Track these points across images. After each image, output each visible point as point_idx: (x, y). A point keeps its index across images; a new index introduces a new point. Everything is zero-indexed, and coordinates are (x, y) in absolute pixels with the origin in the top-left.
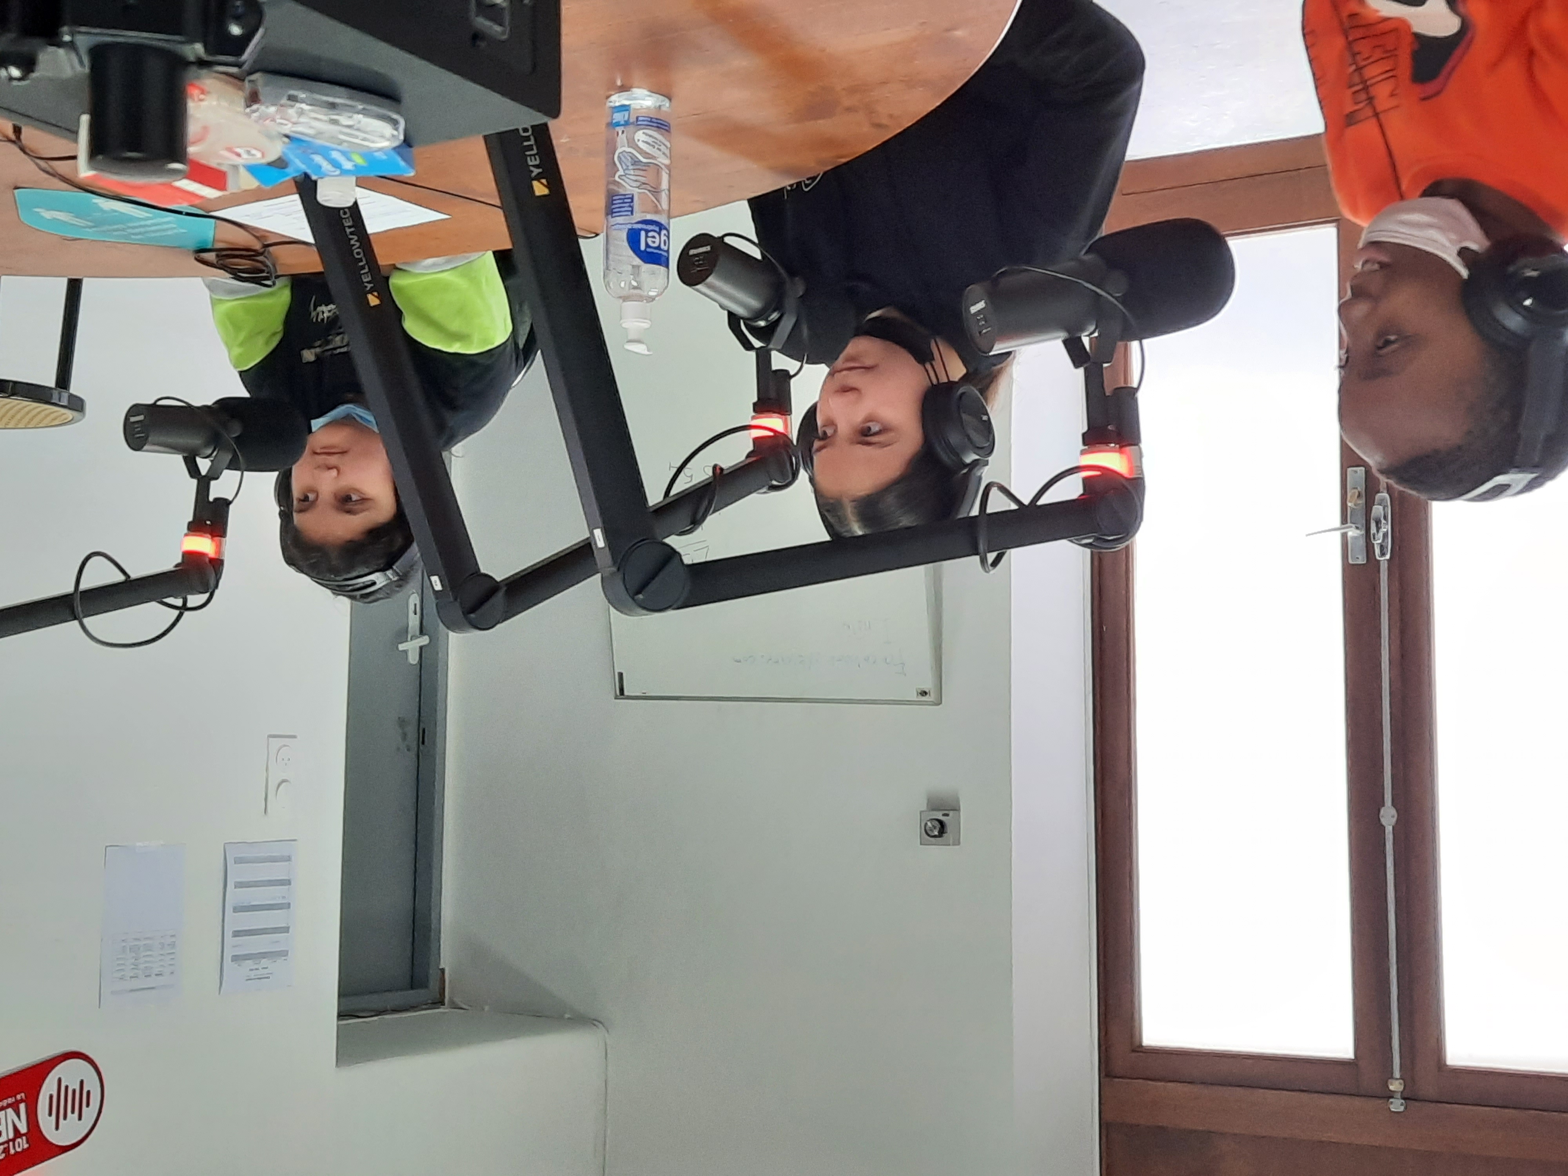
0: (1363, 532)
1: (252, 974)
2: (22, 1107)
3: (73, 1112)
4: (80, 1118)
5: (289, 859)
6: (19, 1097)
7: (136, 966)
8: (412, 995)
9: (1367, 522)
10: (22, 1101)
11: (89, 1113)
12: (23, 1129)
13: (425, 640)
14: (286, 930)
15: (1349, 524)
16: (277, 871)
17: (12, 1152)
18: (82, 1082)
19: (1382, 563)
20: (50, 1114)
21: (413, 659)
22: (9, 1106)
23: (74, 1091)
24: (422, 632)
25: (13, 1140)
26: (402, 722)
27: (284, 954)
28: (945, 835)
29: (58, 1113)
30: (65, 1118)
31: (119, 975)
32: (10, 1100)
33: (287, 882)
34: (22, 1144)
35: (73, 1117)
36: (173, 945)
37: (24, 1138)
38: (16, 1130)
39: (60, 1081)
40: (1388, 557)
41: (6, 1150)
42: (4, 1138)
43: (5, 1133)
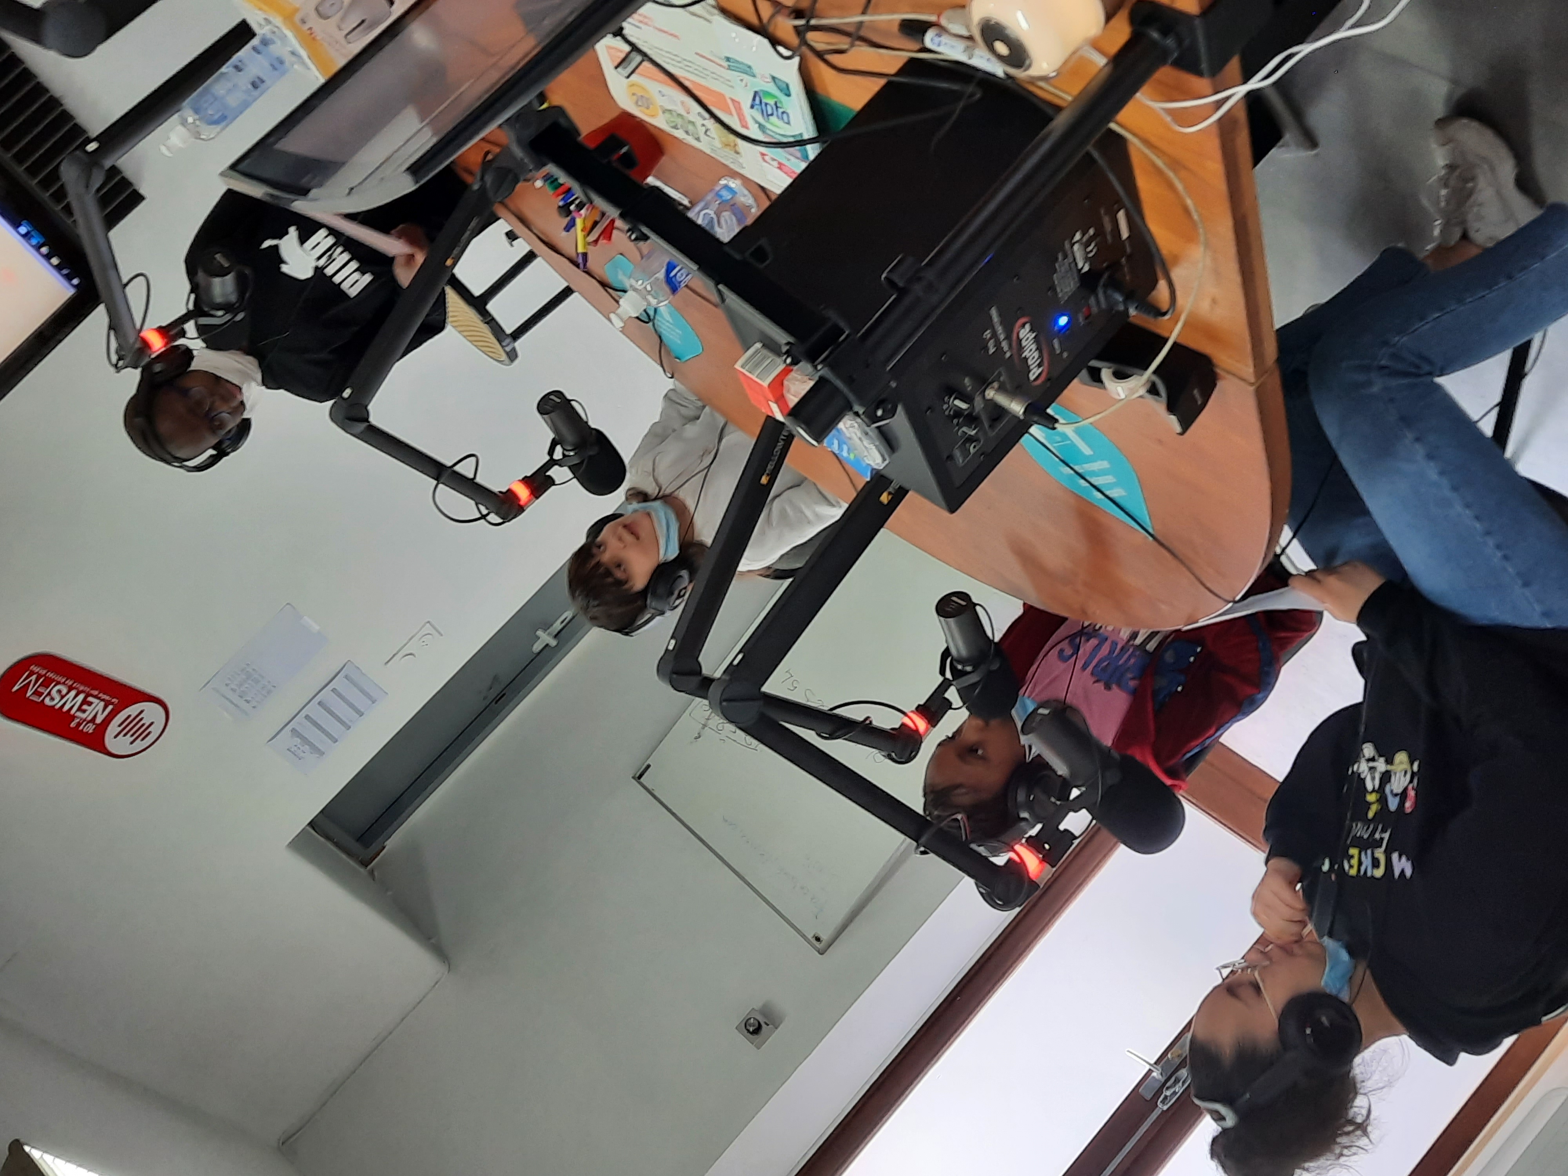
0: (1163, 1080)
1: (294, 749)
2: (110, 707)
3: (132, 735)
4: (132, 743)
5: (373, 701)
6: (114, 700)
7: (241, 685)
8: (356, 846)
9: (1171, 1075)
10: (112, 704)
11: (139, 745)
12: (99, 720)
13: (553, 643)
14: (335, 740)
15: (1159, 1067)
16: (361, 702)
17: (81, 728)
18: (152, 724)
19: (1158, 1108)
20: (119, 726)
21: (537, 647)
22: (103, 700)
23: (143, 725)
24: (556, 636)
25: (89, 722)
26: (496, 678)
27: (322, 753)
28: (756, 1036)
29: (123, 730)
30: (125, 735)
31: (228, 682)
32: (107, 698)
33: (361, 714)
34: (90, 728)
35: (128, 738)
36: (269, 692)
37: (94, 726)
38: (95, 717)
39: (142, 712)
40: (1165, 1108)
41: (79, 724)
42: (84, 716)
43: (87, 713)
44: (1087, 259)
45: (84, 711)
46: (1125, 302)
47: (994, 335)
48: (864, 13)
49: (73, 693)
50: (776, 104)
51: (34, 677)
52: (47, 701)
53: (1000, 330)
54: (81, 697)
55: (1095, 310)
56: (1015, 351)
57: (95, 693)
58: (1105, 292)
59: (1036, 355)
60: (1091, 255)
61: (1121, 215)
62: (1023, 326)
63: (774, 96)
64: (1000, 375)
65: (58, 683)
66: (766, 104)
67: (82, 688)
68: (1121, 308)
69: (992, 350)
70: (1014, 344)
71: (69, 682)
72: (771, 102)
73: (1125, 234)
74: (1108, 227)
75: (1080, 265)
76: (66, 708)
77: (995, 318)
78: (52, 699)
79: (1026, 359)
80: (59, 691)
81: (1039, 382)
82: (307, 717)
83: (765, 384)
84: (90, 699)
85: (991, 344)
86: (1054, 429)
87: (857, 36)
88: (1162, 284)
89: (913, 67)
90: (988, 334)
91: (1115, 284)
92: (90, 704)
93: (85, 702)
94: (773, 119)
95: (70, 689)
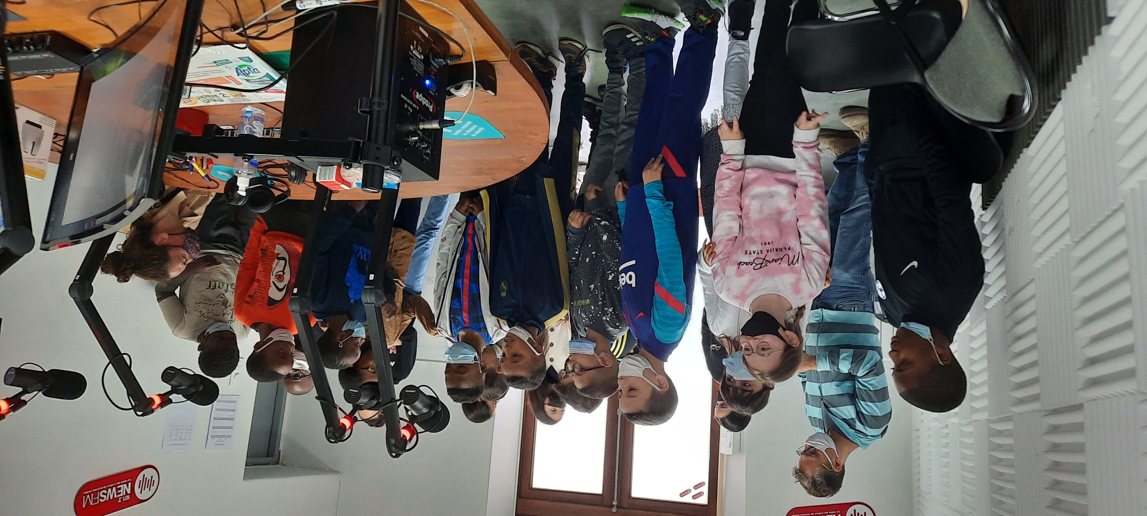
1: (217, 443)
2: (130, 484)
3: (148, 487)
4: (150, 490)
5: (235, 402)
6: (129, 480)
7: (177, 436)
8: (269, 459)
10: (130, 482)
11: (153, 488)
14: (232, 427)
16: (231, 406)
17: (124, 500)
18: (152, 477)
20: (139, 487)
22: (124, 483)
23: (149, 480)
25: (125, 496)
27: (229, 436)
29: (142, 488)
30: (144, 489)
31: (171, 438)
32: (126, 481)
33: (234, 410)
34: (128, 497)
35: (147, 489)
36: (190, 430)
38: (126, 492)
39: (144, 475)
41: (122, 499)
42: (121, 495)
43: (122, 493)
44: (420, 54)
45: (120, 493)
46: (444, 59)
47: (409, 104)
48: (264, 11)
49: (110, 490)
50: (248, 68)
51: (88, 496)
52: (101, 500)
53: (409, 101)
54: (114, 489)
55: (435, 70)
56: (419, 105)
57: (119, 483)
58: (435, 61)
59: (427, 101)
60: (421, 51)
61: (421, 29)
62: (416, 94)
63: (245, 65)
64: (420, 117)
65: (101, 490)
66: (244, 71)
67: (111, 485)
68: (444, 63)
69: (411, 111)
70: (417, 102)
71: (104, 487)
72: (246, 68)
73: (427, 35)
74: (419, 36)
75: (420, 58)
76: (111, 498)
77: (405, 98)
78: (103, 498)
79: (425, 105)
80: (103, 494)
81: (435, 110)
82: (213, 428)
83: (334, 180)
84: (118, 487)
85: (409, 108)
86: (454, 124)
87: (267, 22)
88: (451, 44)
89: (298, 20)
90: (406, 106)
91: (436, 56)
92: (120, 489)
93: (117, 489)
94: (251, 74)
95: (107, 489)
